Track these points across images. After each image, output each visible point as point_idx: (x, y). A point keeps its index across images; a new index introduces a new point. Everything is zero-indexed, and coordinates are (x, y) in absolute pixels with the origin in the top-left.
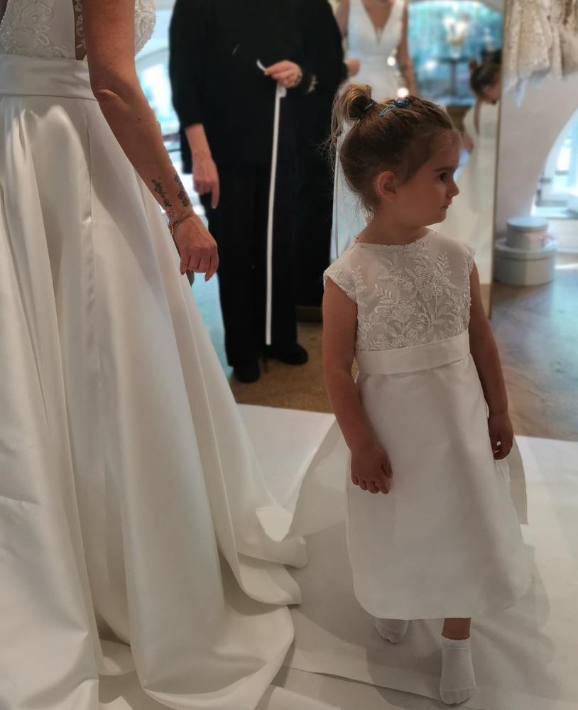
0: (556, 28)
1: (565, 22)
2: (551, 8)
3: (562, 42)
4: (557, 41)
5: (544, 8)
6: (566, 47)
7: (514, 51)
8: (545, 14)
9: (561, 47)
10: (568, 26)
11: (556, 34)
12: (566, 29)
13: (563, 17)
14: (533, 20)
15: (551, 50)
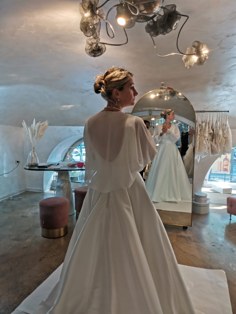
0: (210, 142)
1: (212, 141)
2: (208, 137)
3: (211, 146)
4: (210, 146)
5: (206, 137)
6: (212, 148)
7: (198, 148)
8: (206, 139)
9: (211, 147)
10: (213, 142)
11: (210, 144)
12: (212, 143)
13: (211, 139)
14: (203, 140)
15: (208, 148)
